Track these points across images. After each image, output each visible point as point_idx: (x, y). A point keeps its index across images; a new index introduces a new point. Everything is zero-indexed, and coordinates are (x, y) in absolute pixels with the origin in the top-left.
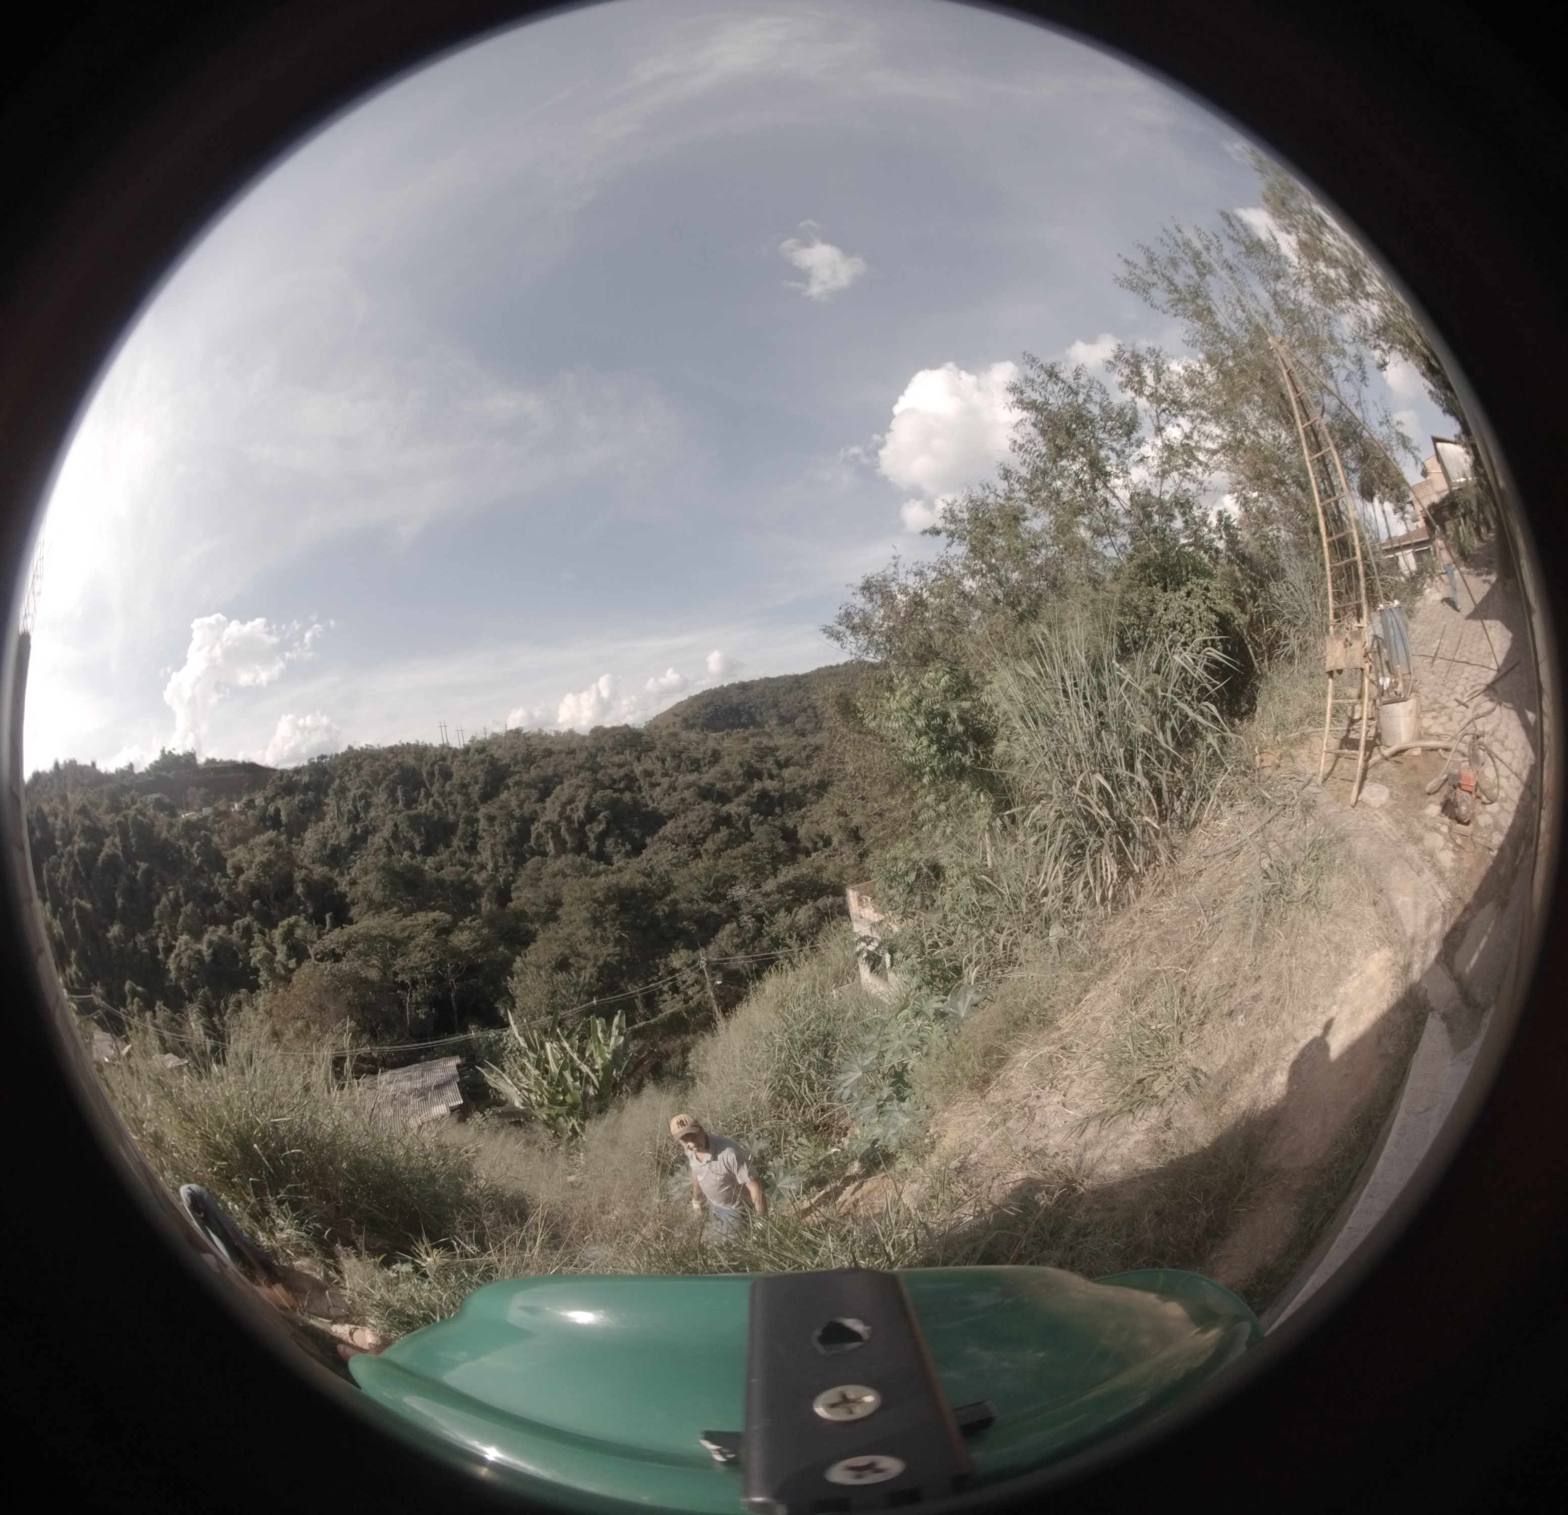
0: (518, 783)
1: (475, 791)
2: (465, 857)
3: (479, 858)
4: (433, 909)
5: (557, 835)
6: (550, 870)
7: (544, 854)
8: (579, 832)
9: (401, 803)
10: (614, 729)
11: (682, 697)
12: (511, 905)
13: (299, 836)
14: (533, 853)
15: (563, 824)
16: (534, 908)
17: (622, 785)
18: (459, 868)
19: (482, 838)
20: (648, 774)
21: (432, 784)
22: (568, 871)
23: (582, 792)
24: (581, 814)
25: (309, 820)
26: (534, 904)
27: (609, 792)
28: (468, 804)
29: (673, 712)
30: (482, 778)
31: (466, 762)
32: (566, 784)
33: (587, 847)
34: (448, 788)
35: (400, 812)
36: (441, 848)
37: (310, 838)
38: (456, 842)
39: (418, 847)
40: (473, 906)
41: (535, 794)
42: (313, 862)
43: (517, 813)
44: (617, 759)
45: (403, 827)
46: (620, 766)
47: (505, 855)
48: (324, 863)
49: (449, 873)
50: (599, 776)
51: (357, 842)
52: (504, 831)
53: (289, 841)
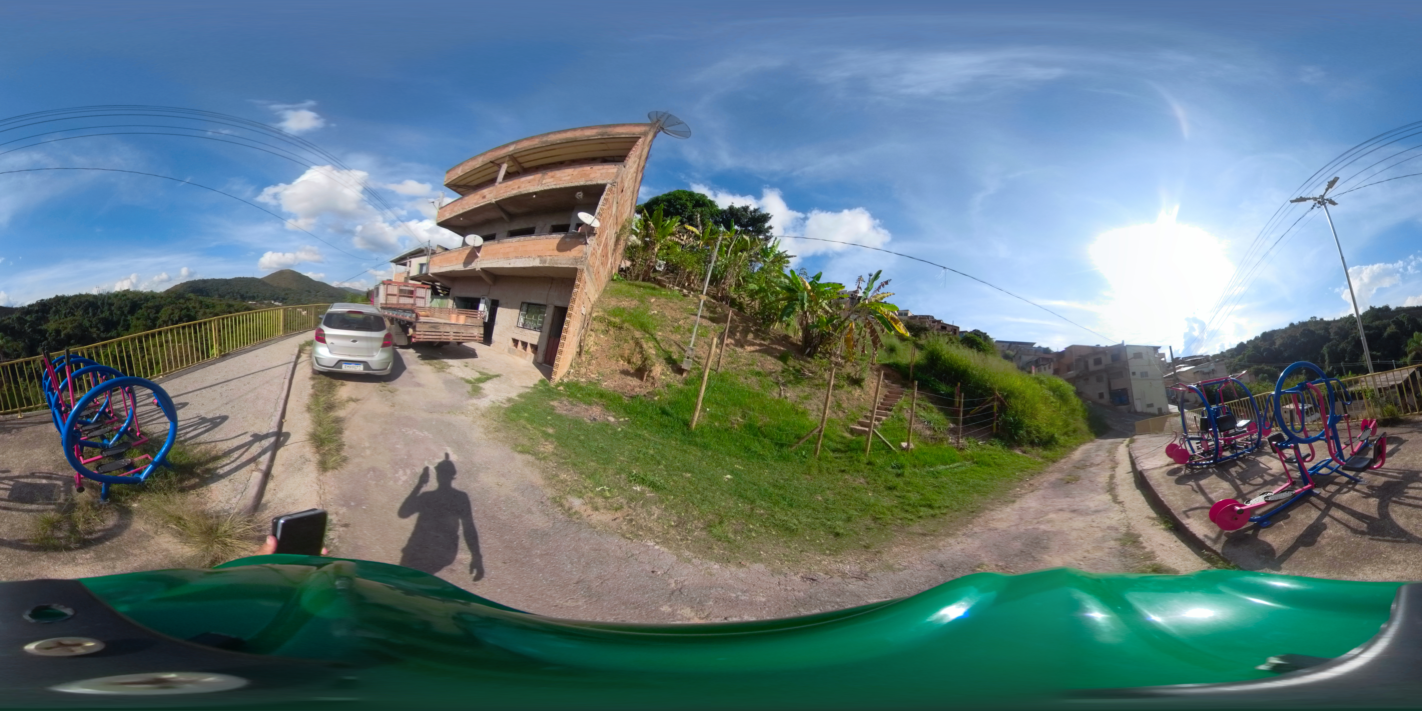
1: (126, 310)
9: (91, 314)
21: (103, 308)
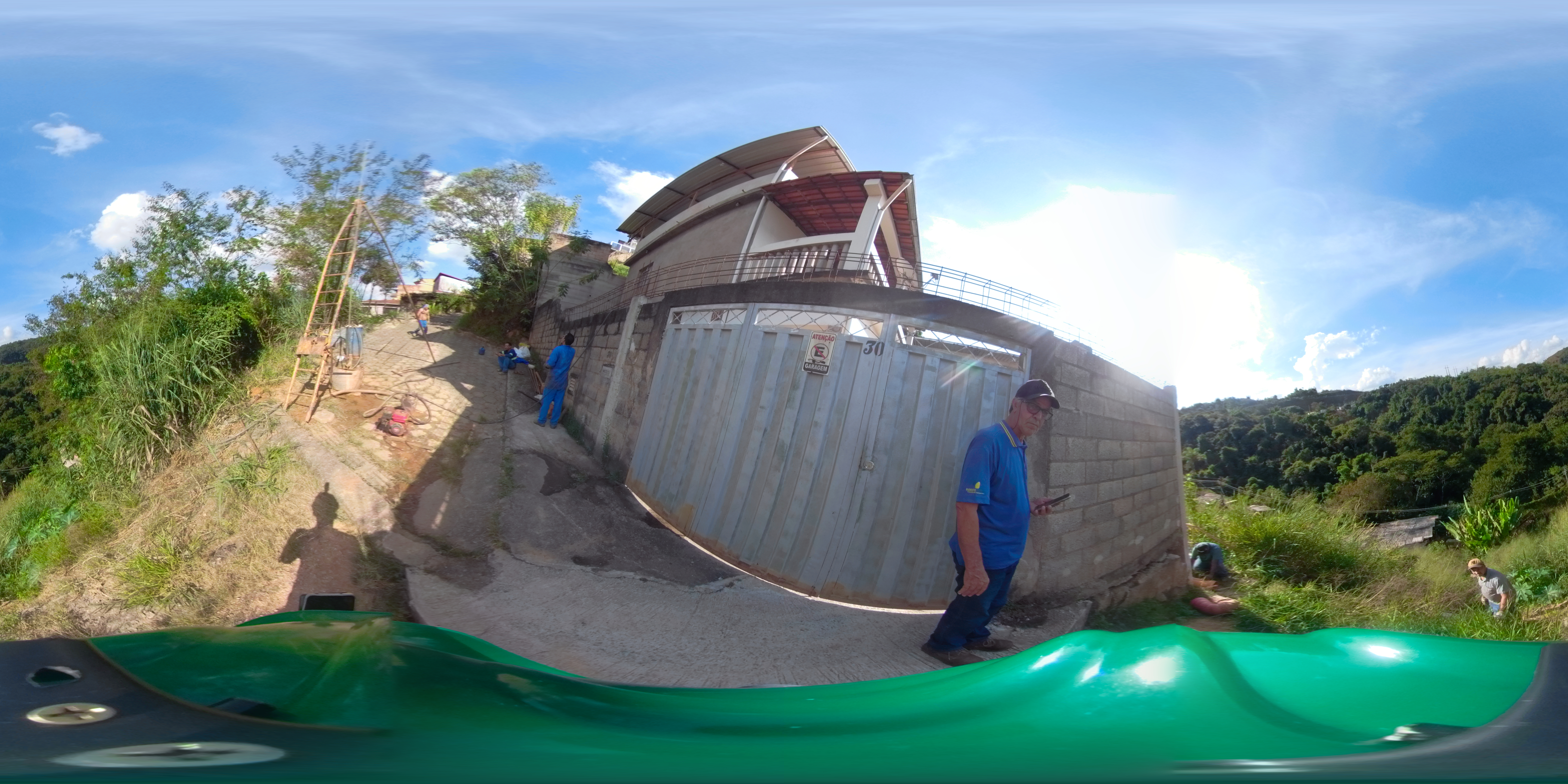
0: (1483, 391)
2: (1458, 425)
3: (1465, 425)
4: (1439, 449)
5: (1502, 414)
6: (1497, 430)
7: (1496, 423)
8: (1513, 412)
10: (1528, 364)
11: (1560, 349)
12: (1478, 446)
13: (1374, 419)
14: (1491, 422)
15: (1505, 408)
16: (1489, 447)
17: (1532, 390)
18: (1454, 430)
19: (1466, 416)
20: (1544, 384)
22: (1506, 430)
23: (1514, 394)
24: (1513, 404)
25: (1380, 412)
26: (1489, 445)
27: (1526, 393)
28: (1460, 401)
29: (1556, 355)
30: (1466, 390)
31: (1459, 383)
32: (1506, 391)
33: (1516, 419)
34: (1450, 395)
35: (1426, 407)
36: (1447, 421)
37: (1380, 420)
38: (1454, 418)
39: (1435, 422)
40: (1460, 447)
41: (1492, 396)
42: (1381, 430)
43: (1484, 404)
44: (1530, 378)
45: (1428, 413)
46: (1531, 381)
47: (1477, 424)
48: (1386, 430)
49: (1448, 433)
50: (1522, 386)
51: (1404, 420)
52: (1477, 413)
53: (1369, 421)
